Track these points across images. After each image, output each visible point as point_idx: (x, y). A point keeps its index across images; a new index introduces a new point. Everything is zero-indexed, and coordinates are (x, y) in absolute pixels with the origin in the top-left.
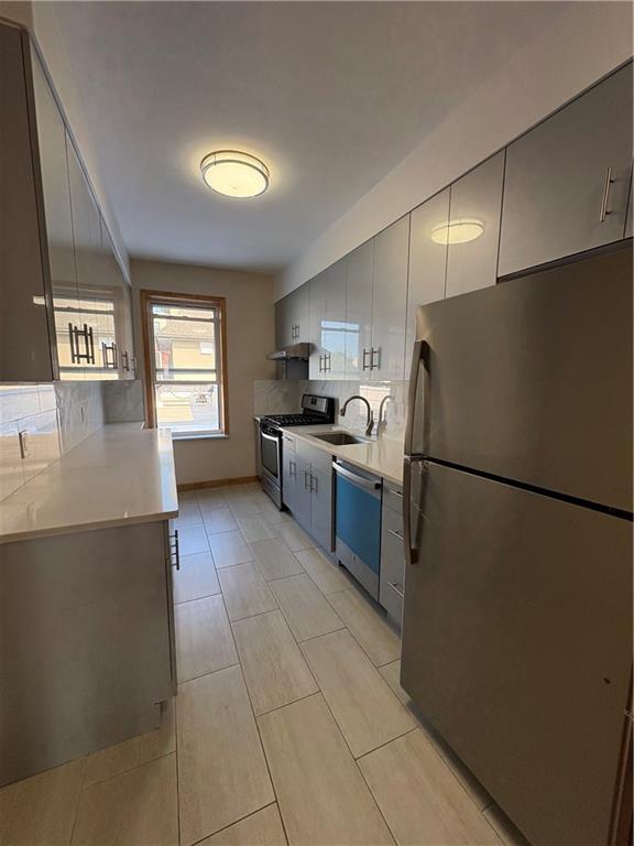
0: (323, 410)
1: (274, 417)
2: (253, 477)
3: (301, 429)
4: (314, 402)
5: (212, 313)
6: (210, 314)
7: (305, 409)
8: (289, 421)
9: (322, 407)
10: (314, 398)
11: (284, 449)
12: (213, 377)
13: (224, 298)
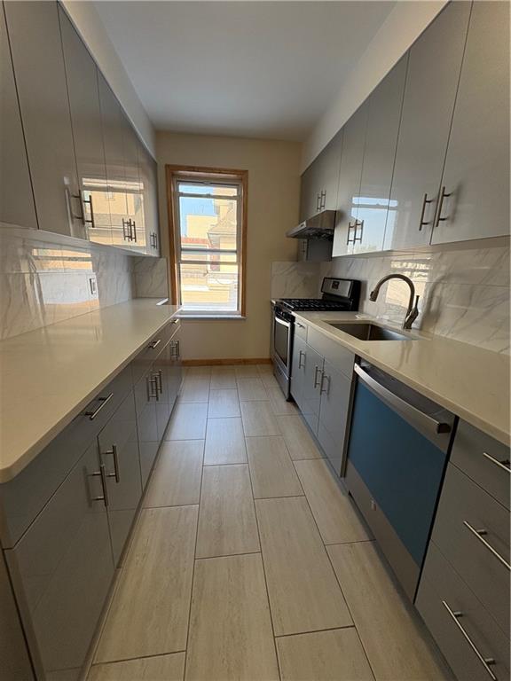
0: (346, 295)
1: (289, 301)
2: (266, 360)
3: (317, 315)
4: (336, 286)
5: (235, 190)
6: (233, 192)
7: (325, 294)
8: (305, 306)
9: (345, 291)
10: (336, 283)
11: (296, 336)
12: (234, 258)
13: (247, 171)
